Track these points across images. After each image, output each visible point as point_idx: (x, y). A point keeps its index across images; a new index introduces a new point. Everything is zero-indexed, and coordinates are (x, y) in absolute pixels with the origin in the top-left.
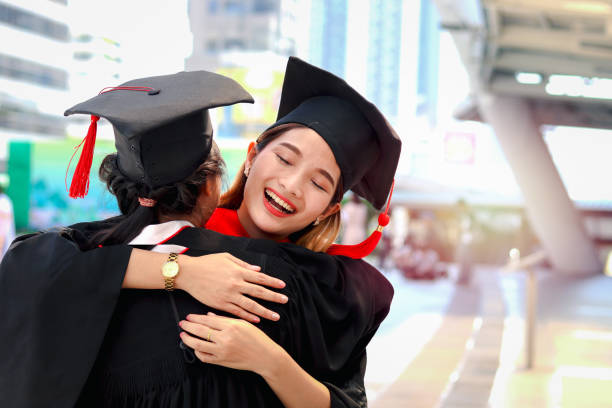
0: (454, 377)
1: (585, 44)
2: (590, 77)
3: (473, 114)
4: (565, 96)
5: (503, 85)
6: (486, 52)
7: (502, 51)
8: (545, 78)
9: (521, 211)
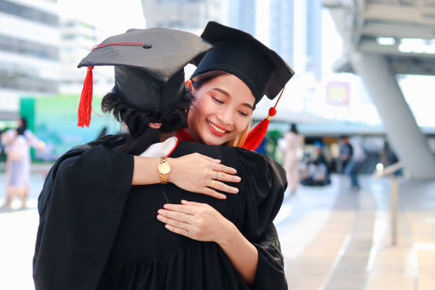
0: (341, 252)
1: (426, 15)
2: (430, 39)
3: (348, 68)
4: (412, 53)
5: (368, 46)
6: (355, 23)
7: (367, 22)
8: (398, 41)
9: (383, 136)
